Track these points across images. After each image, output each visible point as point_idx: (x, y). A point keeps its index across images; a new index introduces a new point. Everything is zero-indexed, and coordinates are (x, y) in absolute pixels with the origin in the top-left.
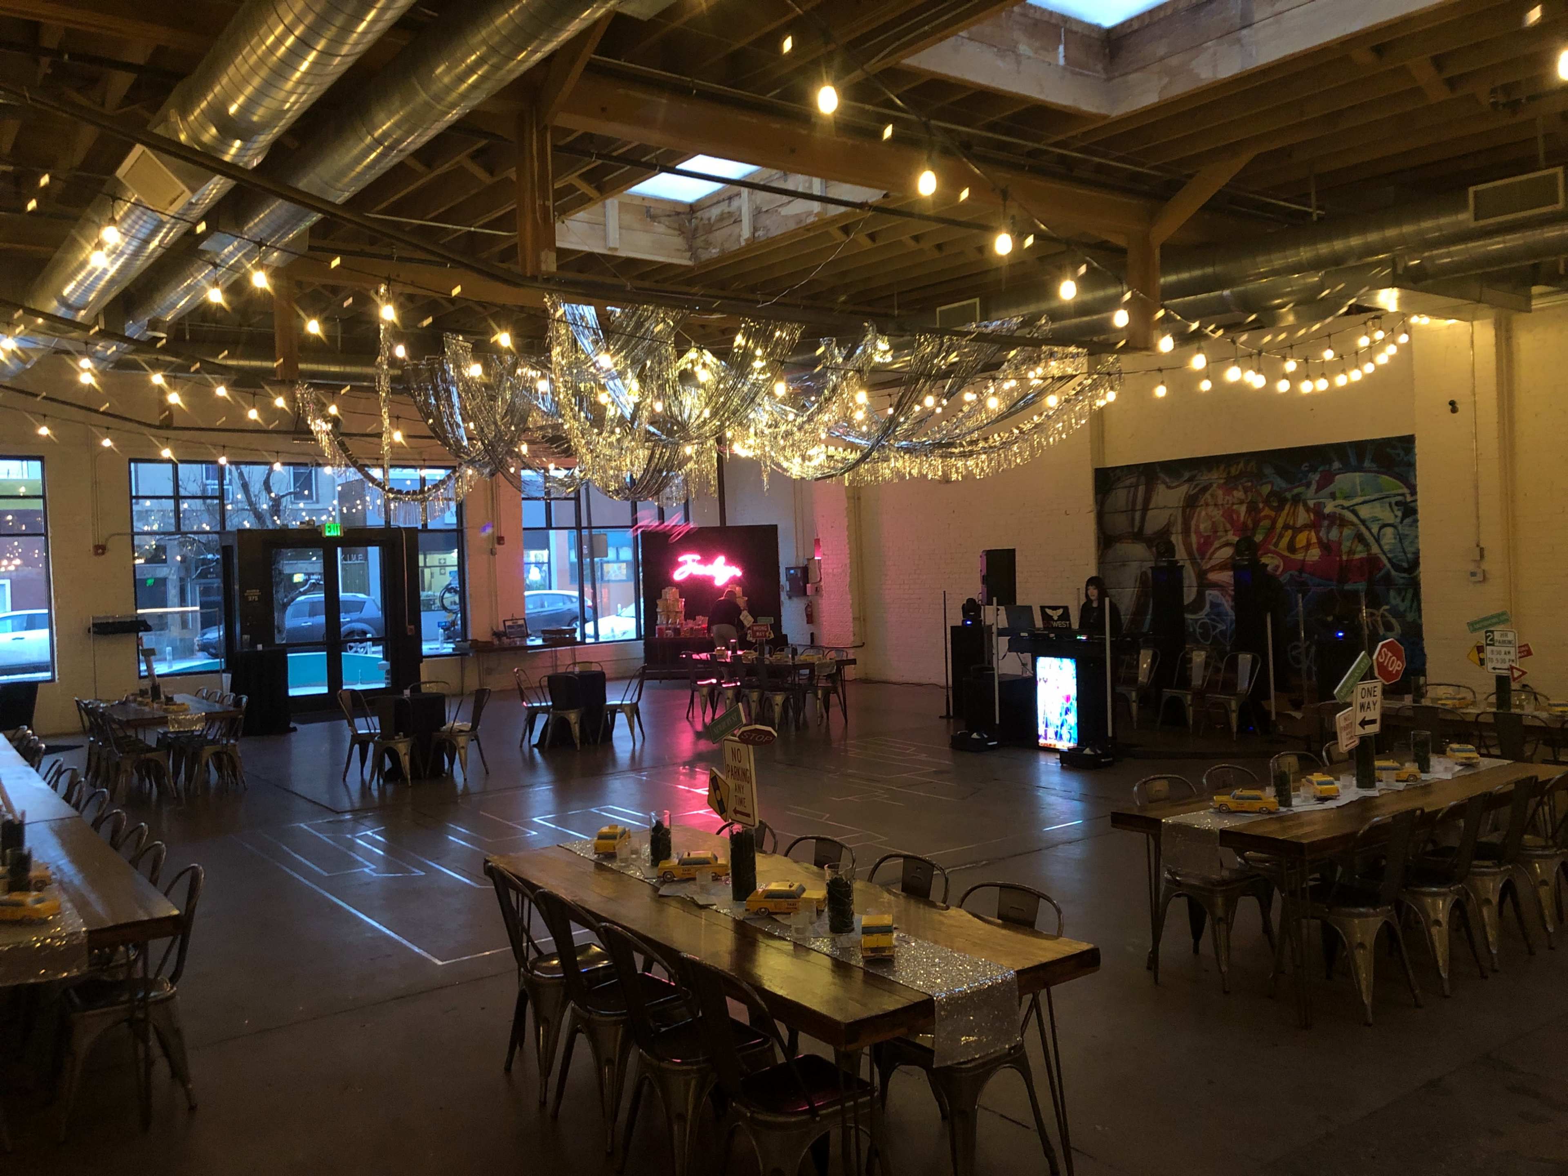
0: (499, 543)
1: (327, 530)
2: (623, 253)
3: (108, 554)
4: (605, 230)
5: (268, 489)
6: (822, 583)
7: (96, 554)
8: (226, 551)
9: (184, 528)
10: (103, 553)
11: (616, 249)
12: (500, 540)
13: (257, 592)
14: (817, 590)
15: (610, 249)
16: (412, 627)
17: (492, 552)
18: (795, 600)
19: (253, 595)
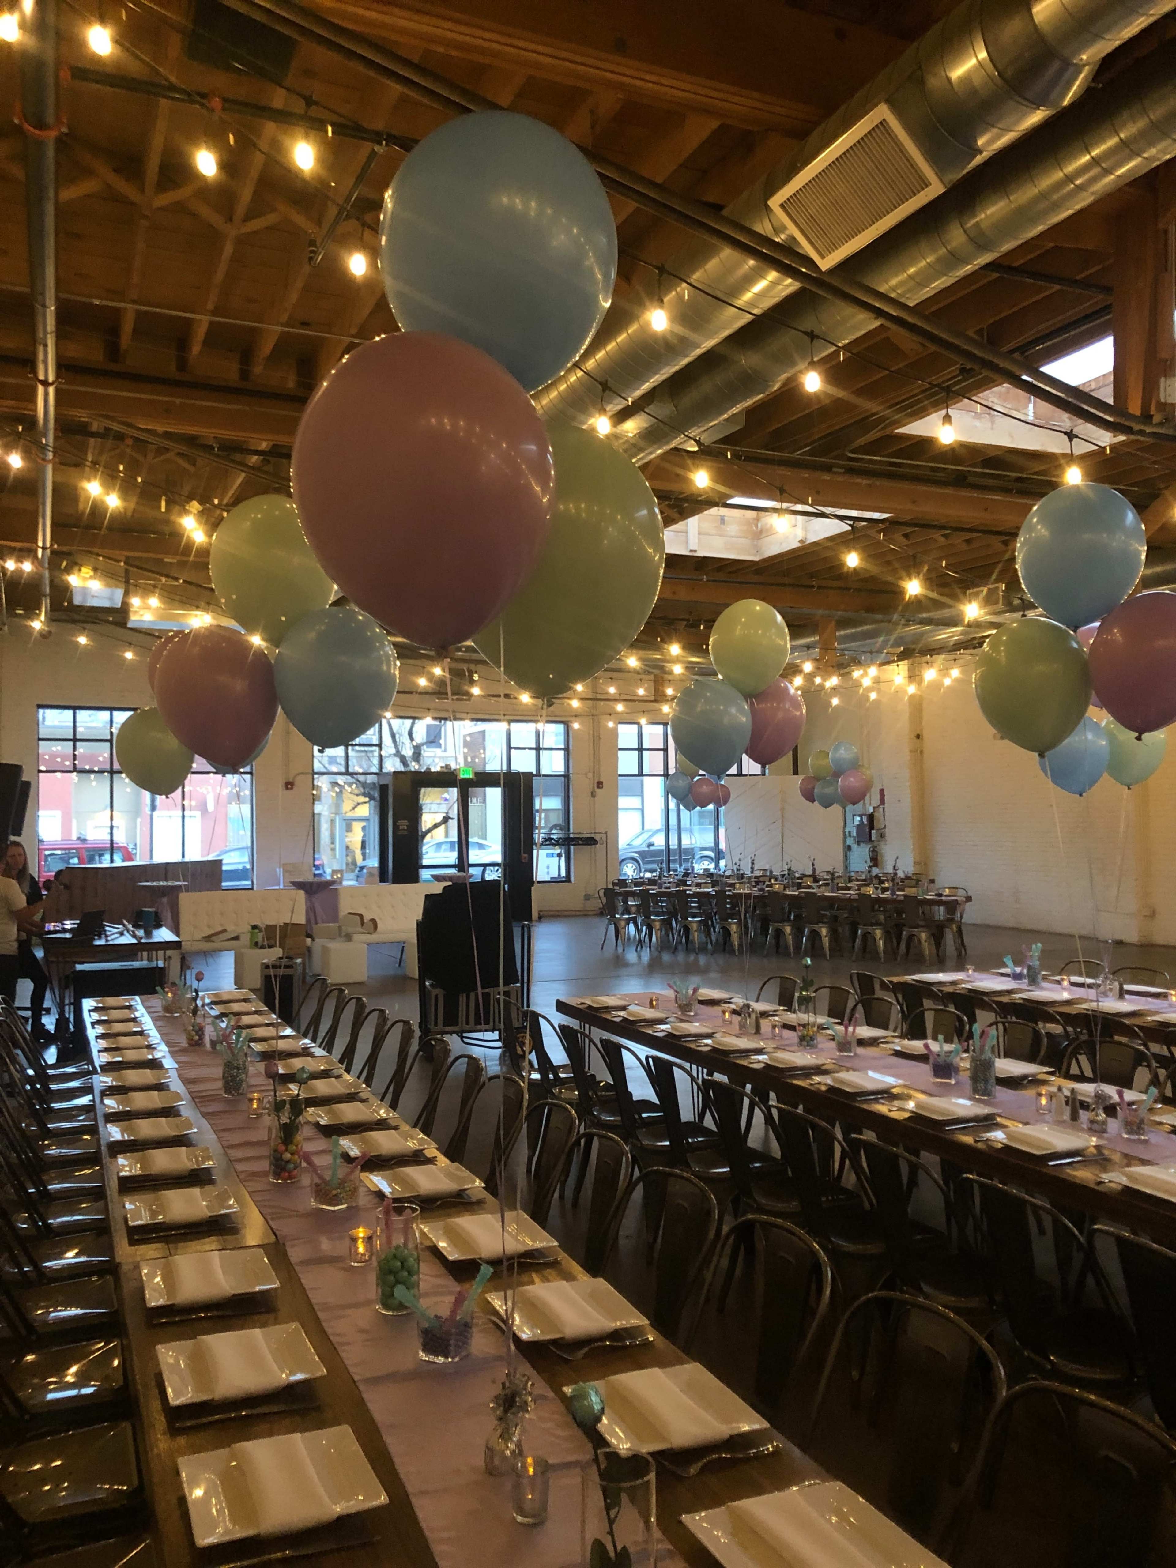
0: (598, 787)
1: (462, 773)
2: (700, 554)
3: (295, 788)
4: (687, 536)
5: (412, 739)
6: (887, 830)
7: (287, 788)
8: (383, 789)
9: (351, 770)
10: (292, 788)
11: (695, 551)
12: (600, 784)
13: (406, 822)
14: (882, 836)
15: (691, 551)
16: (526, 855)
17: (593, 795)
18: (862, 845)
19: (404, 824)
